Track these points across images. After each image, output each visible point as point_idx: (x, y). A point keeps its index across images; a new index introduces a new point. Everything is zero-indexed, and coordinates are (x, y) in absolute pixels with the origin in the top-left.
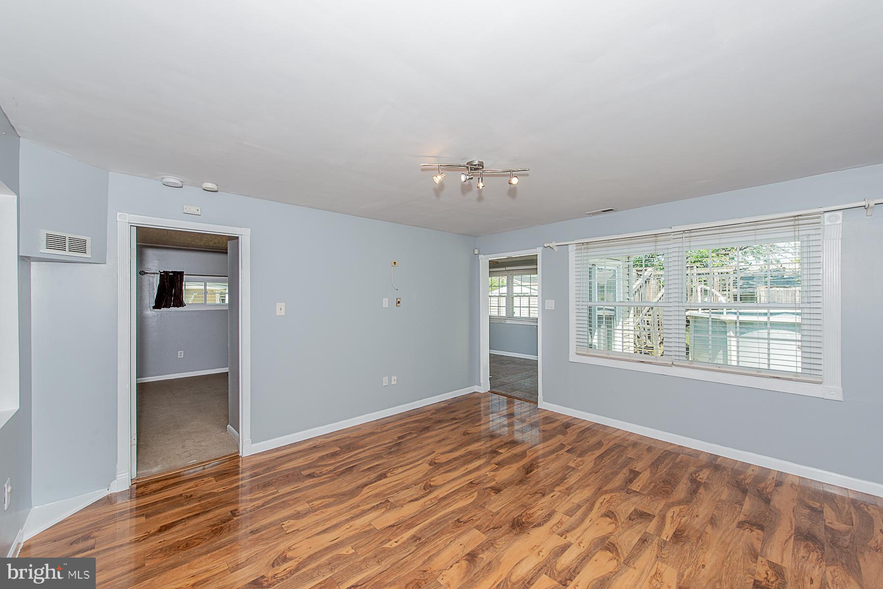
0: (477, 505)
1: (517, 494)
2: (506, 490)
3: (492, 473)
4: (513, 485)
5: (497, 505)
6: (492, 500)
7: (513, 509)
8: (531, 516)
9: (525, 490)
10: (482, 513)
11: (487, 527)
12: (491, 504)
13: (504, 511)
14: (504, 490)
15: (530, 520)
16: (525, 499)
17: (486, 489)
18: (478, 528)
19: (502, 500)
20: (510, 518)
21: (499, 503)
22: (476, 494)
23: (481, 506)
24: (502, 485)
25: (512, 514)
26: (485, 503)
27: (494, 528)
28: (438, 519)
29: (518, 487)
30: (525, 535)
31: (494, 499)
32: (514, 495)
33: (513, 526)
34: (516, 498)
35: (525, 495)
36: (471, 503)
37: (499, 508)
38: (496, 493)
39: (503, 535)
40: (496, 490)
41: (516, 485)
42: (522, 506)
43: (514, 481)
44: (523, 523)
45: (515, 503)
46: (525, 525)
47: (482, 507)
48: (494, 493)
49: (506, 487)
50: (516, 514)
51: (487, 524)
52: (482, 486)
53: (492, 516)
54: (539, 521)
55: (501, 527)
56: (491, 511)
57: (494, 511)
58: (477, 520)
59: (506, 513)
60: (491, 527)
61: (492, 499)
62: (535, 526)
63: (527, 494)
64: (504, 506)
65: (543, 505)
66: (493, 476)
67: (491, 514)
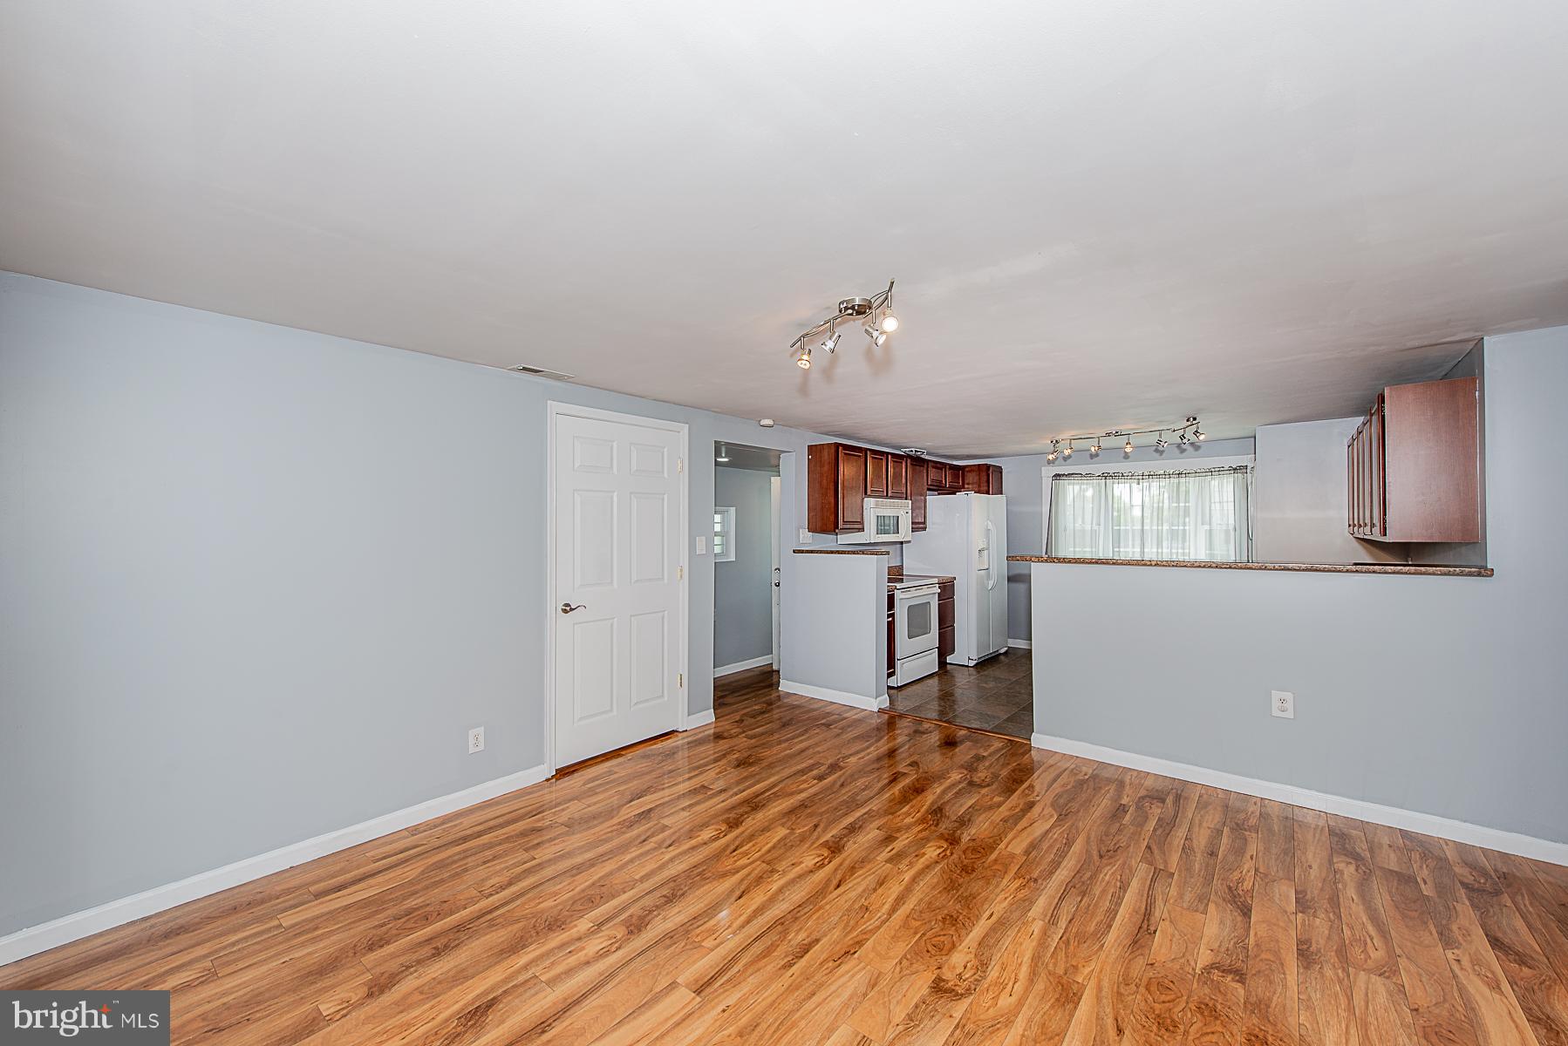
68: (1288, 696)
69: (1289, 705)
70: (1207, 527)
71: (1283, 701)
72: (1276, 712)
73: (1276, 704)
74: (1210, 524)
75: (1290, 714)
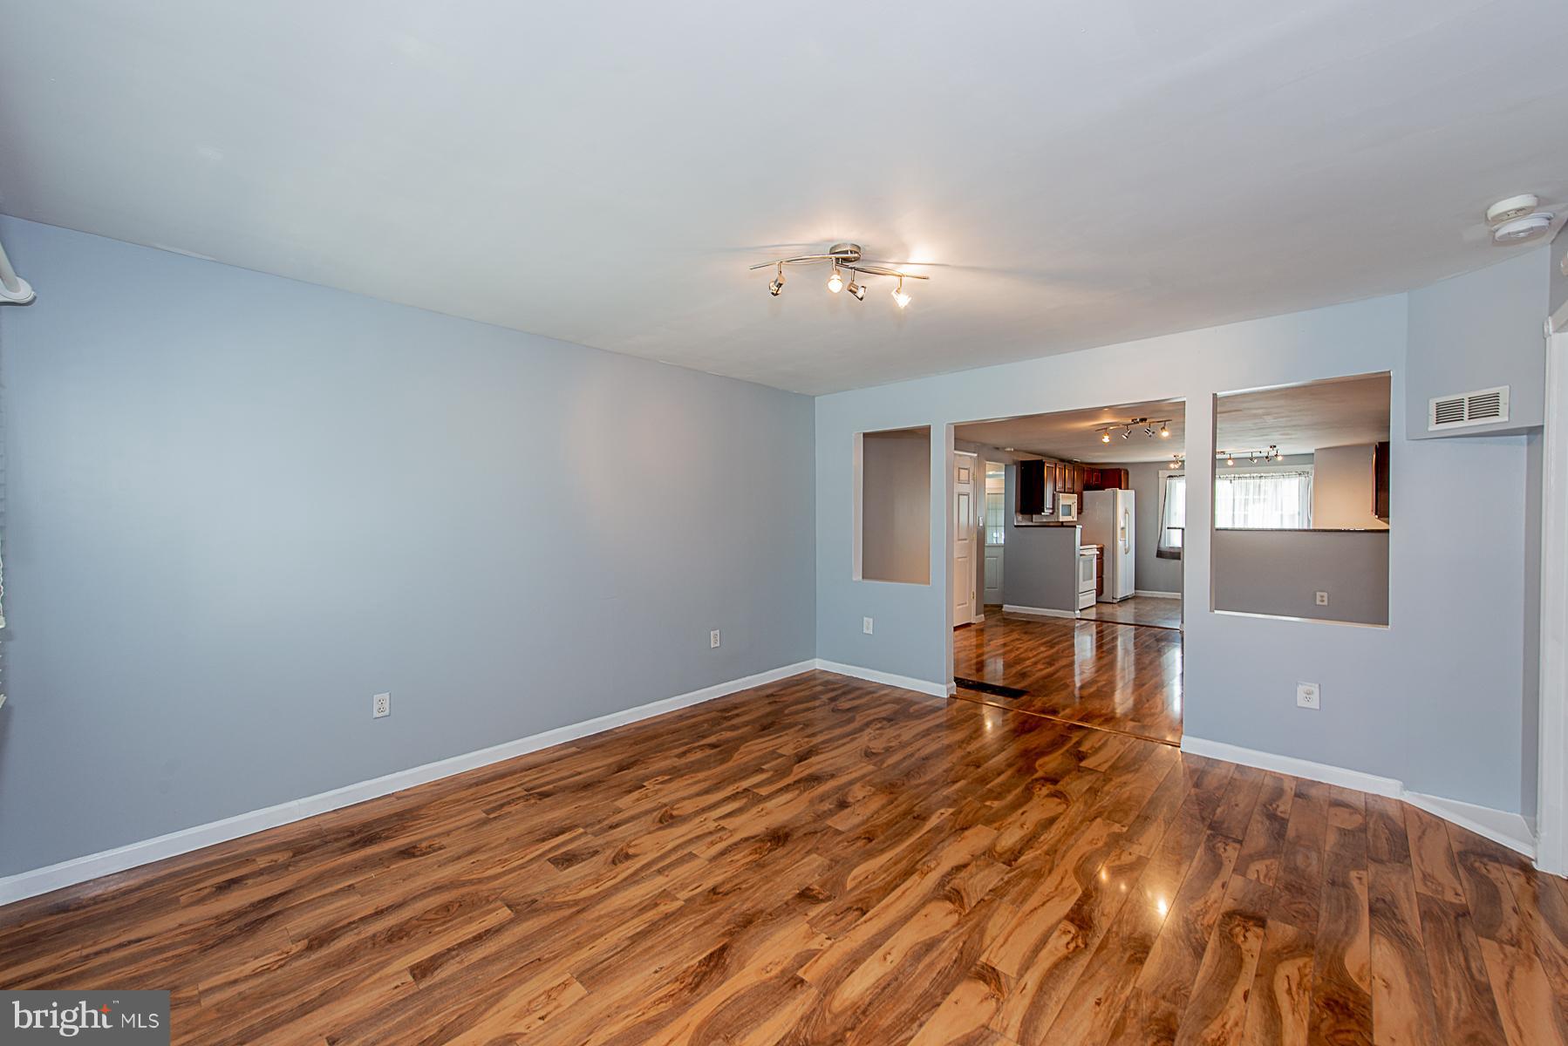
0: (843, 864)
1: (767, 890)
2: (786, 898)
3: (814, 945)
4: (769, 910)
5: (809, 865)
6: (816, 875)
7: (782, 861)
8: (755, 851)
9: (748, 899)
10: (834, 851)
11: (826, 834)
12: (818, 867)
13: (798, 856)
14: (790, 897)
15: (758, 845)
16: (755, 878)
17: (828, 898)
18: (839, 833)
19: (798, 875)
20: (789, 847)
21: (803, 870)
22: (849, 886)
23: (837, 862)
24: (795, 910)
25: (785, 852)
26: (830, 868)
27: (816, 833)
28: (901, 841)
29: (762, 905)
30: (773, 827)
31: (813, 876)
32: (773, 886)
33: (787, 836)
34: (771, 881)
35: (752, 887)
36: (855, 867)
37: (805, 860)
38: (808, 889)
39: (803, 826)
40: (809, 897)
41: (762, 911)
42: (763, 866)
43: (764, 923)
44: (770, 841)
45: (776, 871)
46: (769, 838)
47: (835, 861)
48: (813, 890)
49: (786, 903)
50: (779, 852)
51: (825, 837)
52: (841, 903)
53: (818, 848)
54: (745, 845)
55: (805, 834)
56: (820, 855)
57: (815, 856)
58: (842, 841)
59: (795, 854)
60: (819, 834)
61: (817, 877)
62: (753, 838)
63: (747, 889)
64: (796, 865)
65: (724, 870)
66: (812, 935)
67: (819, 852)
68: (1325, 594)
69: (1326, 599)
70: (1280, 512)
71: (1322, 597)
72: (1318, 603)
73: (1318, 598)
74: (1282, 510)
75: (1326, 603)
